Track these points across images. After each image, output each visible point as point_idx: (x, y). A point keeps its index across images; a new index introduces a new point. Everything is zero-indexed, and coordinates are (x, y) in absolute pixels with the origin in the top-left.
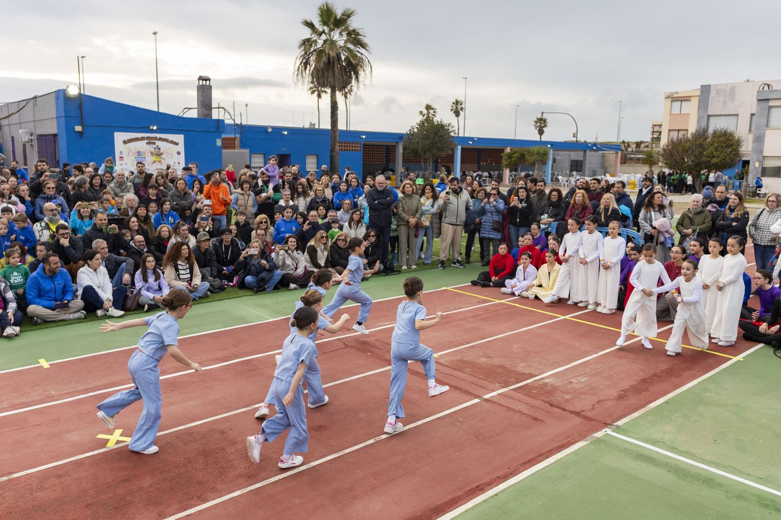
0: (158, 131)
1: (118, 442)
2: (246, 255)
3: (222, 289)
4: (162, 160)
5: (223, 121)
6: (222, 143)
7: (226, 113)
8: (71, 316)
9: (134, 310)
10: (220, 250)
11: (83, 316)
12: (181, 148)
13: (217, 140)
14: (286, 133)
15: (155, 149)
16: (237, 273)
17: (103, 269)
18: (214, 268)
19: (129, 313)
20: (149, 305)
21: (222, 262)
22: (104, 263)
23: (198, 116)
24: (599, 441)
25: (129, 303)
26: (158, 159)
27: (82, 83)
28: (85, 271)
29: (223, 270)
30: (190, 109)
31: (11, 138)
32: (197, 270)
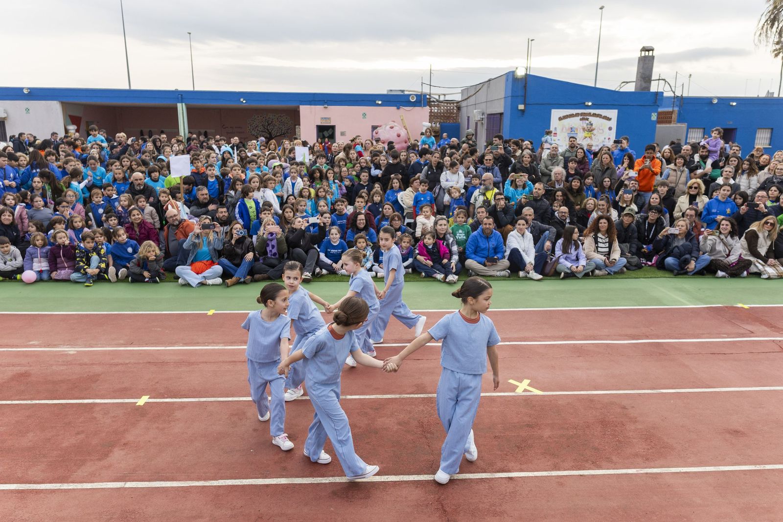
0: (595, 106)
1: (525, 390)
2: (665, 234)
3: (639, 267)
4: (593, 136)
5: (662, 93)
6: (658, 118)
7: (667, 84)
8: (498, 274)
9: (550, 276)
10: (642, 227)
11: (507, 275)
12: (613, 123)
13: (653, 114)
14: (734, 104)
15: (587, 124)
16: (657, 253)
18: (634, 246)
19: (546, 278)
20: (566, 273)
21: (643, 240)
22: (530, 229)
23: (636, 88)
25: (548, 269)
26: (589, 135)
28: (515, 235)
29: (643, 248)
30: (627, 83)
31: (467, 118)
32: (616, 244)
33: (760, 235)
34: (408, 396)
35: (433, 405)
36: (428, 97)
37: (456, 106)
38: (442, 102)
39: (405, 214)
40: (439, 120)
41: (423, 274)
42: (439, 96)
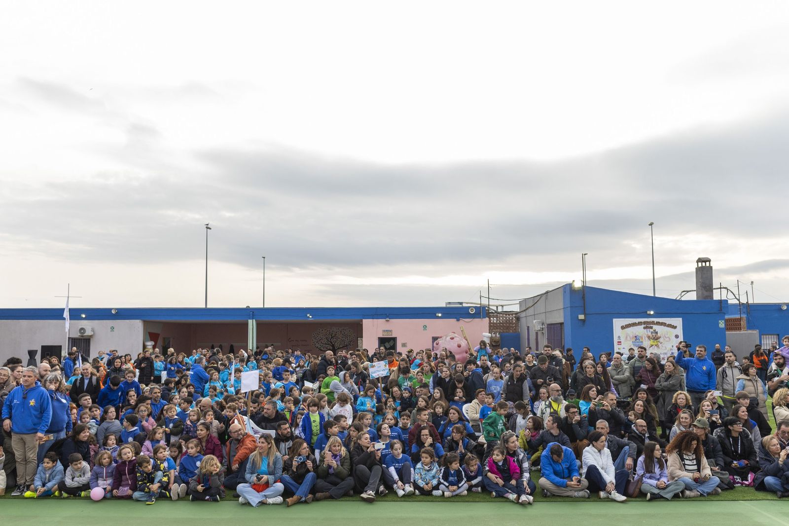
0: (655, 315)
4: (659, 344)
5: (726, 301)
6: (726, 325)
7: (729, 292)
8: (576, 494)
9: (636, 497)
10: (726, 442)
11: (586, 495)
12: (679, 331)
13: (720, 321)
15: (652, 333)
16: (752, 470)
20: (652, 494)
23: (697, 297)
25: (631, 489)
26: (656, 343)
28: (590, 451)
30: (688, 292)
31: (526, 328)
36: (487, 308)
37: (515, 317)
38: (500, 313)
40: (498, 330)
41: (494, 494)
42: (497, 307)
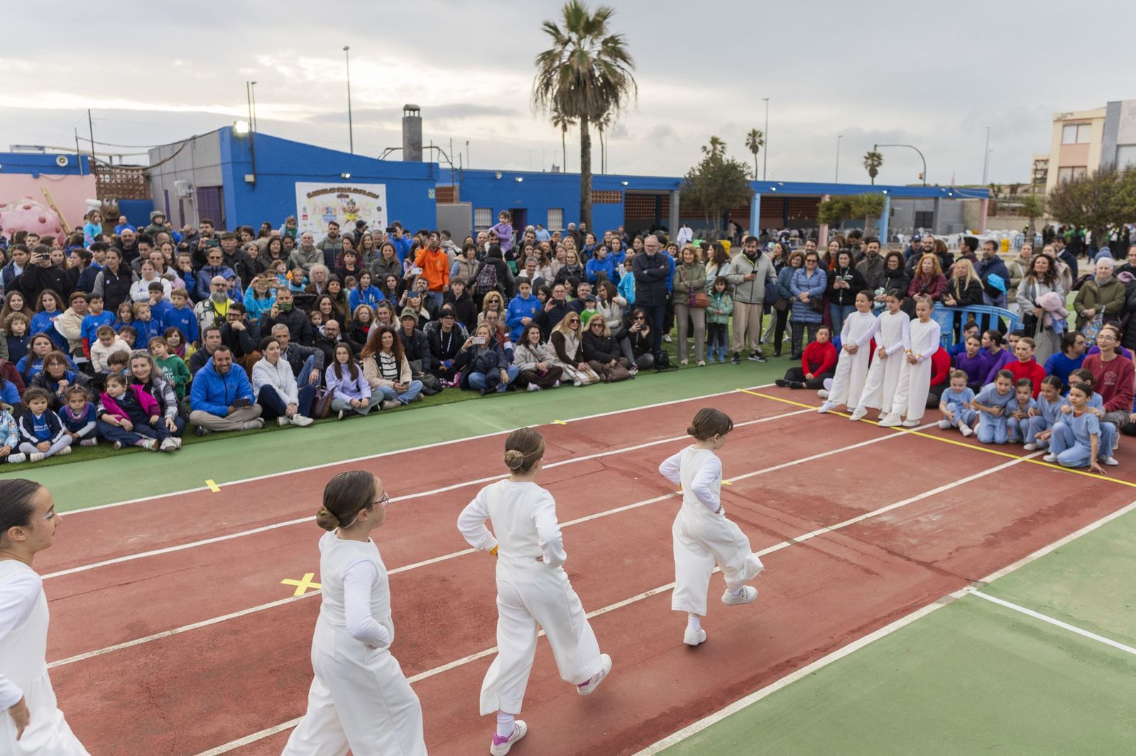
0: (354, 179)
1: (309, 590)
2: (470, 345)
3: (438, 389)
5: (437, 164)
6: (436, 195)
7: (441, 154)
8: (246, 425)
9: (325, 418)
10: (437, 338)
11: (260, 425)
12: (382, 202)
13: (430, 190)
14: (520, 180)
15: (348, 203)
16: (458, 370)
17: (284, 363)
18: (426, 359)
19: (319, 421)
20: (345, 411)
21: (438, 353)
22: (286, 355)
23: (404, 158)
24: (958, 603)
25: (319, 408)
26: (353, 218)
27: (252, 117)
28: (263, 366)
29: (441, 365)
30: (393, 149)
31: (163, 193)
32: (406, 364)
33: (566, 337)
34: (116, 647)
35: (162, 651)
36: (89, 158)
37: (143, 175)
38: (116, 167)
39: (71, 351)
40: (115, 195)
41: (119, 443)
42: (111, 157)
